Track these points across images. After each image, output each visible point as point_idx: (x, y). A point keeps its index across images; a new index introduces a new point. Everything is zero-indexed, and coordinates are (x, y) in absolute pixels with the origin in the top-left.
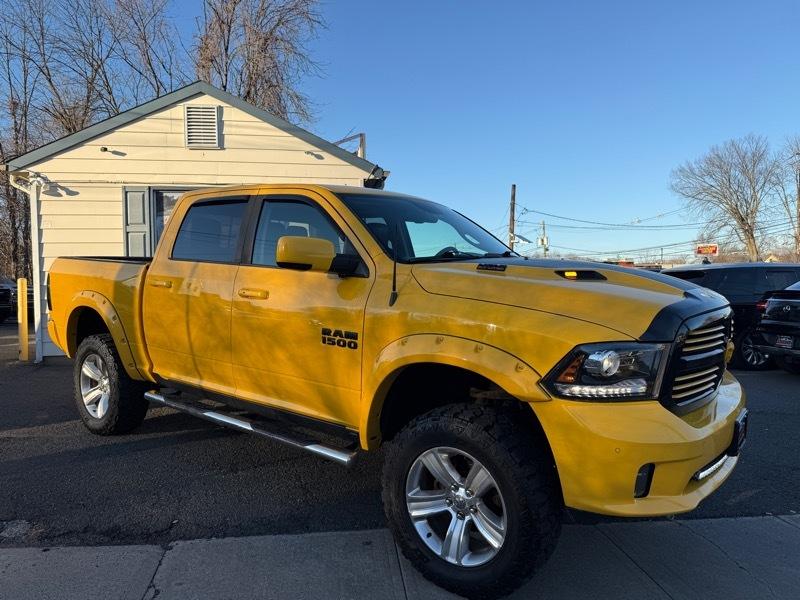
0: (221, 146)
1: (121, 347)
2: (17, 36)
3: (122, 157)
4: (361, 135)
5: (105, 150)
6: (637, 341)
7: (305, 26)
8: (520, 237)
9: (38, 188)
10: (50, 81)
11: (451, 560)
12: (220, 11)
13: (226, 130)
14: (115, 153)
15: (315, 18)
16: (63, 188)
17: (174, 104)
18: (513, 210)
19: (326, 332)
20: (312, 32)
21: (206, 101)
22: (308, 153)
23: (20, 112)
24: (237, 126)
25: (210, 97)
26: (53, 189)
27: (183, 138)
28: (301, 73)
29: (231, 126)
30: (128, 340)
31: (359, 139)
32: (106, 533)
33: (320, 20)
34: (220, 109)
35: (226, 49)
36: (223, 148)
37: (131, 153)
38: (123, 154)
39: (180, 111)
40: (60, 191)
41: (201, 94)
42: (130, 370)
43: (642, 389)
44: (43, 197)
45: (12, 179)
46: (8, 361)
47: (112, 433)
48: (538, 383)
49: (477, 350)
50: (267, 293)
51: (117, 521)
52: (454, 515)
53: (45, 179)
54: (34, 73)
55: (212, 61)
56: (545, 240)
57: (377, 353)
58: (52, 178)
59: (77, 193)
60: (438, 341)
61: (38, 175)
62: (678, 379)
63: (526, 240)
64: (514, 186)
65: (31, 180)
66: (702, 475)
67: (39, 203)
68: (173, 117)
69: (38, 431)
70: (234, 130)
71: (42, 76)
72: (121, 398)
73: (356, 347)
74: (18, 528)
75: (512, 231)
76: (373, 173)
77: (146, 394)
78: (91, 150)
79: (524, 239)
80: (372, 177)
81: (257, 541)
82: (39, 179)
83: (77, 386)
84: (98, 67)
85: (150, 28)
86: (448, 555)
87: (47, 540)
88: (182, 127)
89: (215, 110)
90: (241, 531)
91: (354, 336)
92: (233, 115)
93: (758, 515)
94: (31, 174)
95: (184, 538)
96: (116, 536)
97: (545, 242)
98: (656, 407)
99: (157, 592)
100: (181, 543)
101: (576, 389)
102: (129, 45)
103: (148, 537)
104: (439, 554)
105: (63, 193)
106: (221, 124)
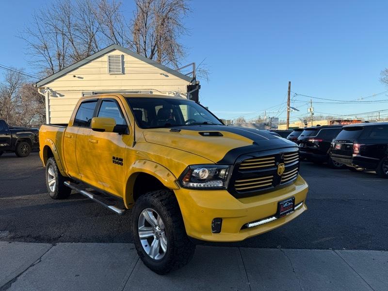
0: (123, 73)
1: (58, 162)
2: (60, 25)
3: (81, 79)
4: (193, 64)
5: (75, 76)
6: (215, 164)
7: (182, 12)
8: (293, 108)
9: (48, 94)
10: (73, 44)
11: (152, 257)
12: (142, 7)
13: (125, 65)
14: (79, 77)
15: (186, 7)
16: (58, 94)
17: (103, 55)
18: (289, 94)
19: (114, 158)
20: (185, 14)
21: (117, 53)
22: (161, 74)
23: (62, 58)
24: (130, 63)
25: (118, 51)
26: (54, 94)
27: (107, 70)
28: (180, 34)
29: (127, 63)
30: (60, 159)
31: (192, 65)
32: (35, 238)
33: (189, 8)
34: (123, 56)
35: (146, 25)
36: (124, 74)
37: (85, 77)
38: (82, 78)
39: (105, 58)
40: (57, 95)
41: (114, 50)
42: (62, 172)
43: (221, 185)
44: (50, 97)
45: (39, 90)
46: (39, 167)
47: (57, 199)
48: (175, 181)
49: (156, 167)
50: (98, 141)
51: (41, 233)
52: (155, 237)
53: (51, 90)
54: (67, 41)
55: (139, 31)
56: (312, 109)
57: (128, 166)
58: (54, 90)
59: (64, 96)
60: (145, 163)
61: (48, 88)
62: (237, 181)
63: (296, 110)
64: (290, 82)
65: (46, 90)
66: (251, 225)
67: (49, 100)
68: (103, 60)
69: (32, 197)
70: (129, 65)
71: (70, 42)
72: (59, 184)
73: (122, 165)
74: (5, 234)
75: (289, 105)
76: (191, 82)
77: (65, 182)
78: (69, 76)
79: (295, 109)
80: (191, 84)
81: (89, 245)
82: (49, 90)
83: (47, 179)
84: (92, 37)
85: (113, 18)
86: (151, 255)
87: (13, 239)
88: (106, 65)
89: (121, 57)
90: (86, 241)
91: (121, 160)
92: (128, 58)
93: (324, 249)
94: (46, 88)
95: (62, 242)
96: (38, 239)
97: (312, 110)
98: (226, 193)
99: (40, 261)
100: (60, 243)
101: (191, 184)
102: (104, 25)
103: (49, 241)
104: (148, 254)
105: (58, 96)
106: (123, 63)
